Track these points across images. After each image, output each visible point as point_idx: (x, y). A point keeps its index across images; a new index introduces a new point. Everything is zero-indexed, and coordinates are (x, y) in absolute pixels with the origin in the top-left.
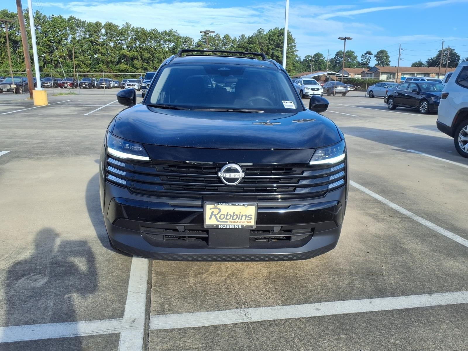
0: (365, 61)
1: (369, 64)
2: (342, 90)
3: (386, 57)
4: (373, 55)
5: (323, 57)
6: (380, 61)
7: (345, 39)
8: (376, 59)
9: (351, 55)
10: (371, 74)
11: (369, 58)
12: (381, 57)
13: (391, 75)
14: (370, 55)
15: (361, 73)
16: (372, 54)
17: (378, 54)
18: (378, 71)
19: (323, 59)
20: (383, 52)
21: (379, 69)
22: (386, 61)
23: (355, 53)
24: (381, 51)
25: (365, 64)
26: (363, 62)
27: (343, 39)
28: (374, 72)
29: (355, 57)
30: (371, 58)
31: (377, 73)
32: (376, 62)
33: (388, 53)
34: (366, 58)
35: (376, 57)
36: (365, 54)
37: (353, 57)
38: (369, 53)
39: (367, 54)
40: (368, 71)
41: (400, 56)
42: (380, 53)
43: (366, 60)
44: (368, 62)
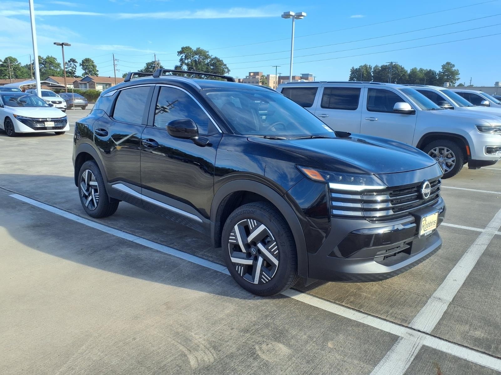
0: (70, 70)
1: (75, 72)
2: (81, 102)
3: (93, 66)
4: (78, 63)
5: (18, 63)
6: (87, 70)
7: (62, 44)
8: (82, 68)
9: (52, 62)
10: (85, 84)
11: (75, 67)
12: (87, 66)
13: (106, 85)
14: (74, 63)
15: (73, 83)
16: (76, 62)
17: (83, 62)
18: (93, 81)
19: (18, 65)
20: (88, 61)
21: (93, 79)
22: (93, 71)
23: (57, 59)
24: (86, 59)
25: (70, 73)
26: (68, 71)
27: (60, 45)
28: (88, 83)
29: (58, 65)
30: (76, 67)
31: (92, 84)
32: (83, 72)
33: (94, 62)
34: (70, 66)
35: (82, 66)
36: (69, 61)
37: (56, 64)
38: (73, 61)
39: (71, 62)
40: (81, 80)
41: (115, 66)
42: (85, 62)
43: (71, 68)
44: (74, 71)
